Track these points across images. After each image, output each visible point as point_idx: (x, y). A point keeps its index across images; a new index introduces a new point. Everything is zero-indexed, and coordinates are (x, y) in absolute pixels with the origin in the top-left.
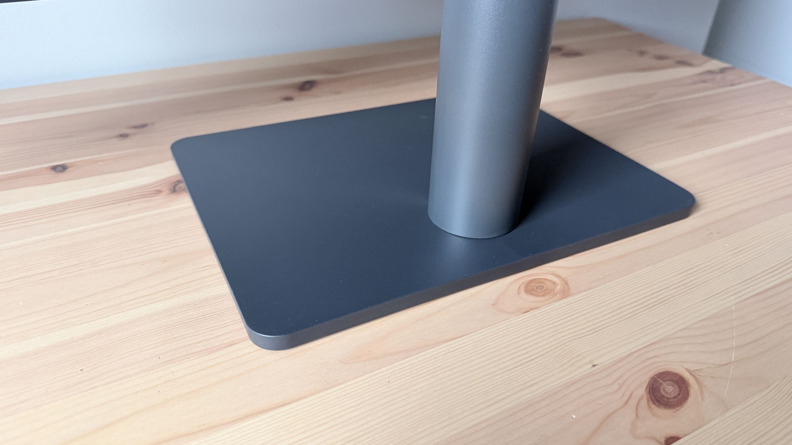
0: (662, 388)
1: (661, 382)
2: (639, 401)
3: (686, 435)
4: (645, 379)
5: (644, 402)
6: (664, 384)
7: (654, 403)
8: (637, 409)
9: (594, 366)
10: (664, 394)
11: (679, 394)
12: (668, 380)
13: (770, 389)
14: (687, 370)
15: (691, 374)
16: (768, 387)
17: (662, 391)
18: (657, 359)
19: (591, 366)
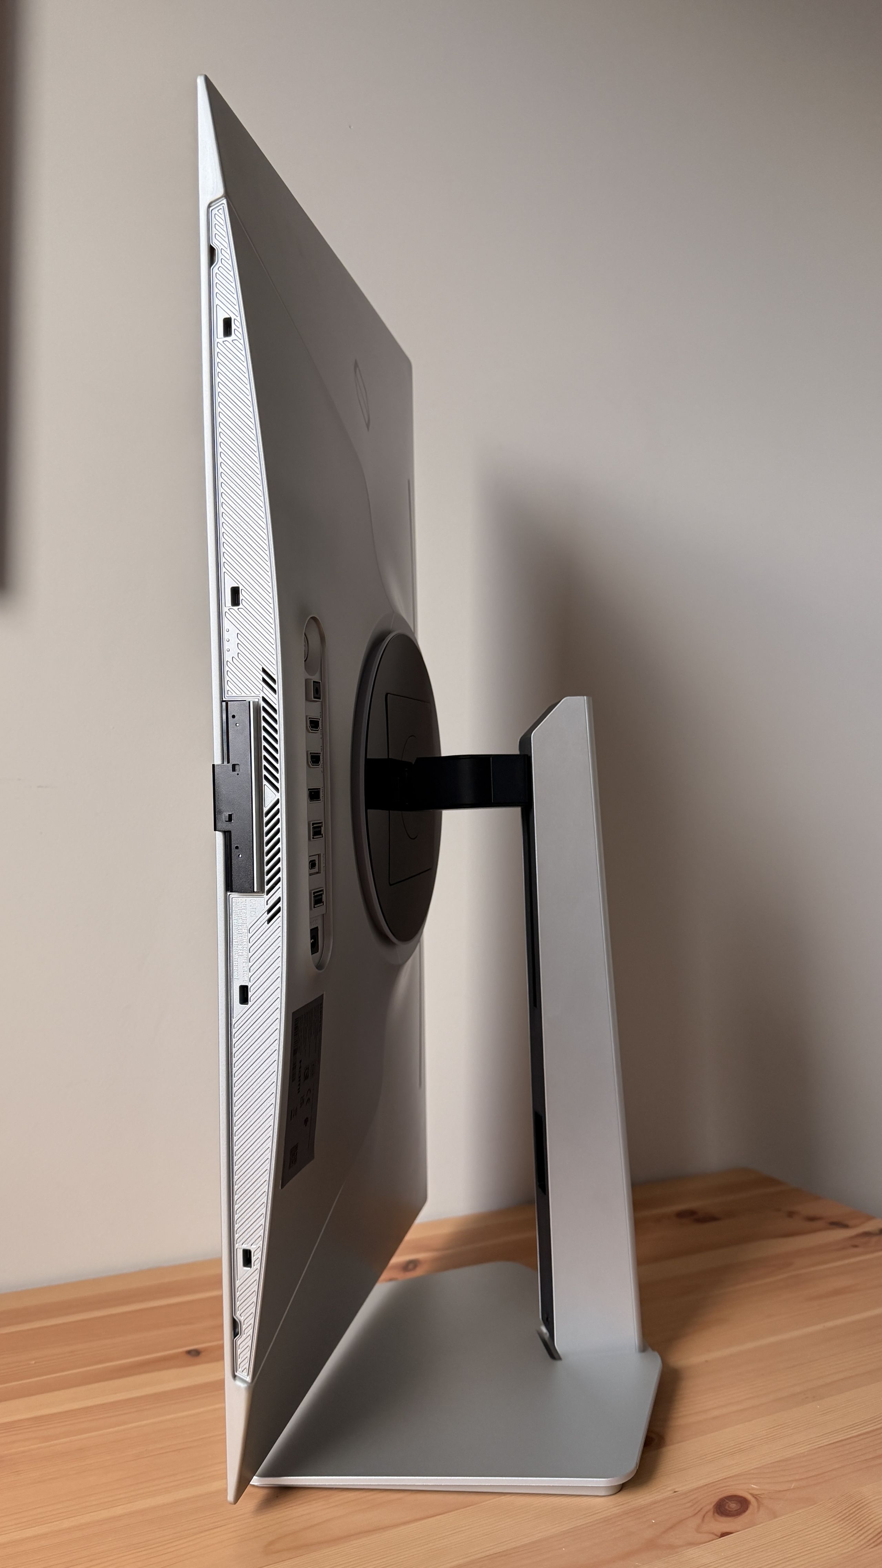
0: (727, 1505)
1: (727, 1501)
2: (707, 1512)
3: (738, 1531)
4: (715, 1499)
5: (711, 1513)
6: (729, 1502)
7: (718, 1513)
8: (704, 1517)
9: (675, 1492)
10: (728, 1508)
11: (740, 1509)
12: (733, 1501)
13: (815, 1505)
14: (751, 1494)
15: (754, 1497)
16: (814, 1504)
17: (727, 1507)
18: (728, 1488)
19: (672, 1492)
